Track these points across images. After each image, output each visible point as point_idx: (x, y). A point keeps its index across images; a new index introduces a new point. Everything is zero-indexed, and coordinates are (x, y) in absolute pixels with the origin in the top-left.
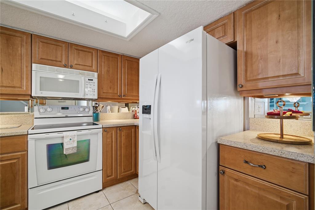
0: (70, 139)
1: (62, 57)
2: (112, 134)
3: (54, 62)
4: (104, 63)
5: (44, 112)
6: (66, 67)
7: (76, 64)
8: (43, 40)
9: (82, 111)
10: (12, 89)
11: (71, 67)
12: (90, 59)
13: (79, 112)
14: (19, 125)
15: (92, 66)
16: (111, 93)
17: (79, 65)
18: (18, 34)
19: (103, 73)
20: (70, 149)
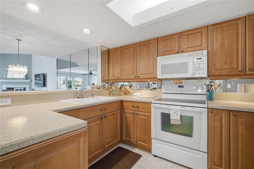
0: (175, 112)
1: (175, 46)
2: (221, 117)
3: (170, 52)
4: (216, 37)
5: (167, 89)
6: (179, 53)
7: (186, 48)
8: (163, 39)
9: (195, 89)
10: (149, 75)
11: (182, 52)
12: (200, 39)
13: (192, 90)
14: (155, 97)
15: (201, 45)
16: (227, 69)
17: (189, 48)
18: (152, 42)
19: (215, 48)
20: (174, 120)
